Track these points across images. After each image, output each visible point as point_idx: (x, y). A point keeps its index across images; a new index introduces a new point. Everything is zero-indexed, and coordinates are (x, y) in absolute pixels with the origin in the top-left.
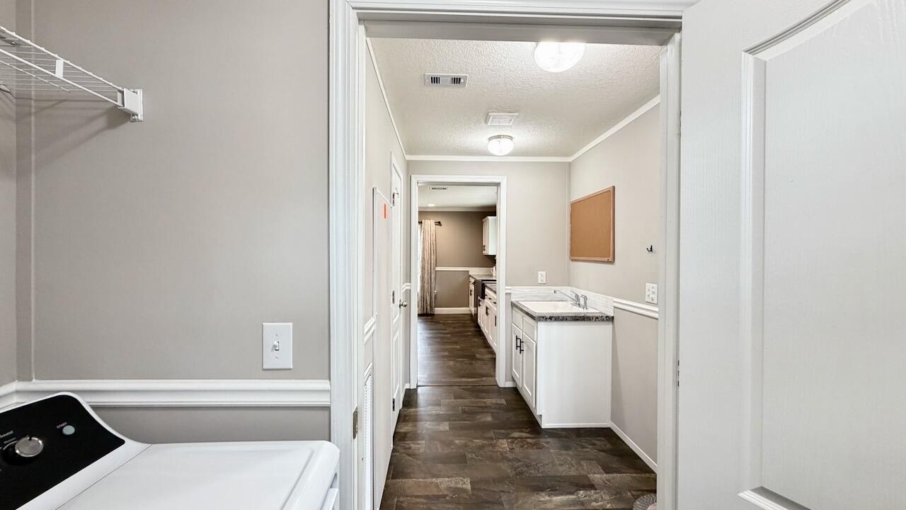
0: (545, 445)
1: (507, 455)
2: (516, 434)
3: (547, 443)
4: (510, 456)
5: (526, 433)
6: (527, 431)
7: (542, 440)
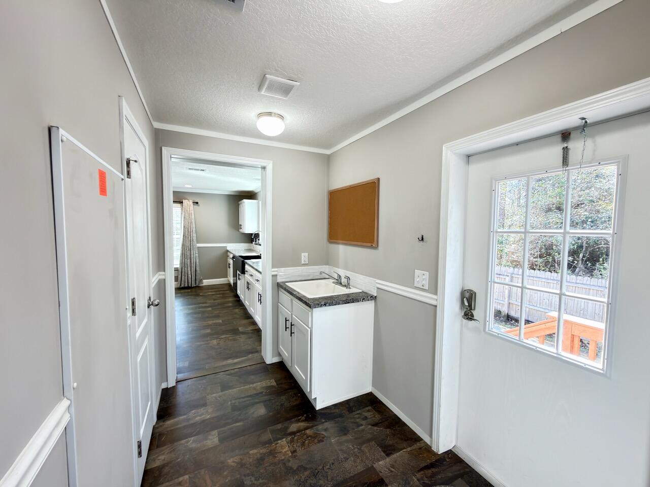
0: (324, 433)
1: (290, 464)
2: (294, 427)
3: (326, 430)
4: (294, 464)
5: (303, 421)
6: (303, 418)
7: (320, 427)
